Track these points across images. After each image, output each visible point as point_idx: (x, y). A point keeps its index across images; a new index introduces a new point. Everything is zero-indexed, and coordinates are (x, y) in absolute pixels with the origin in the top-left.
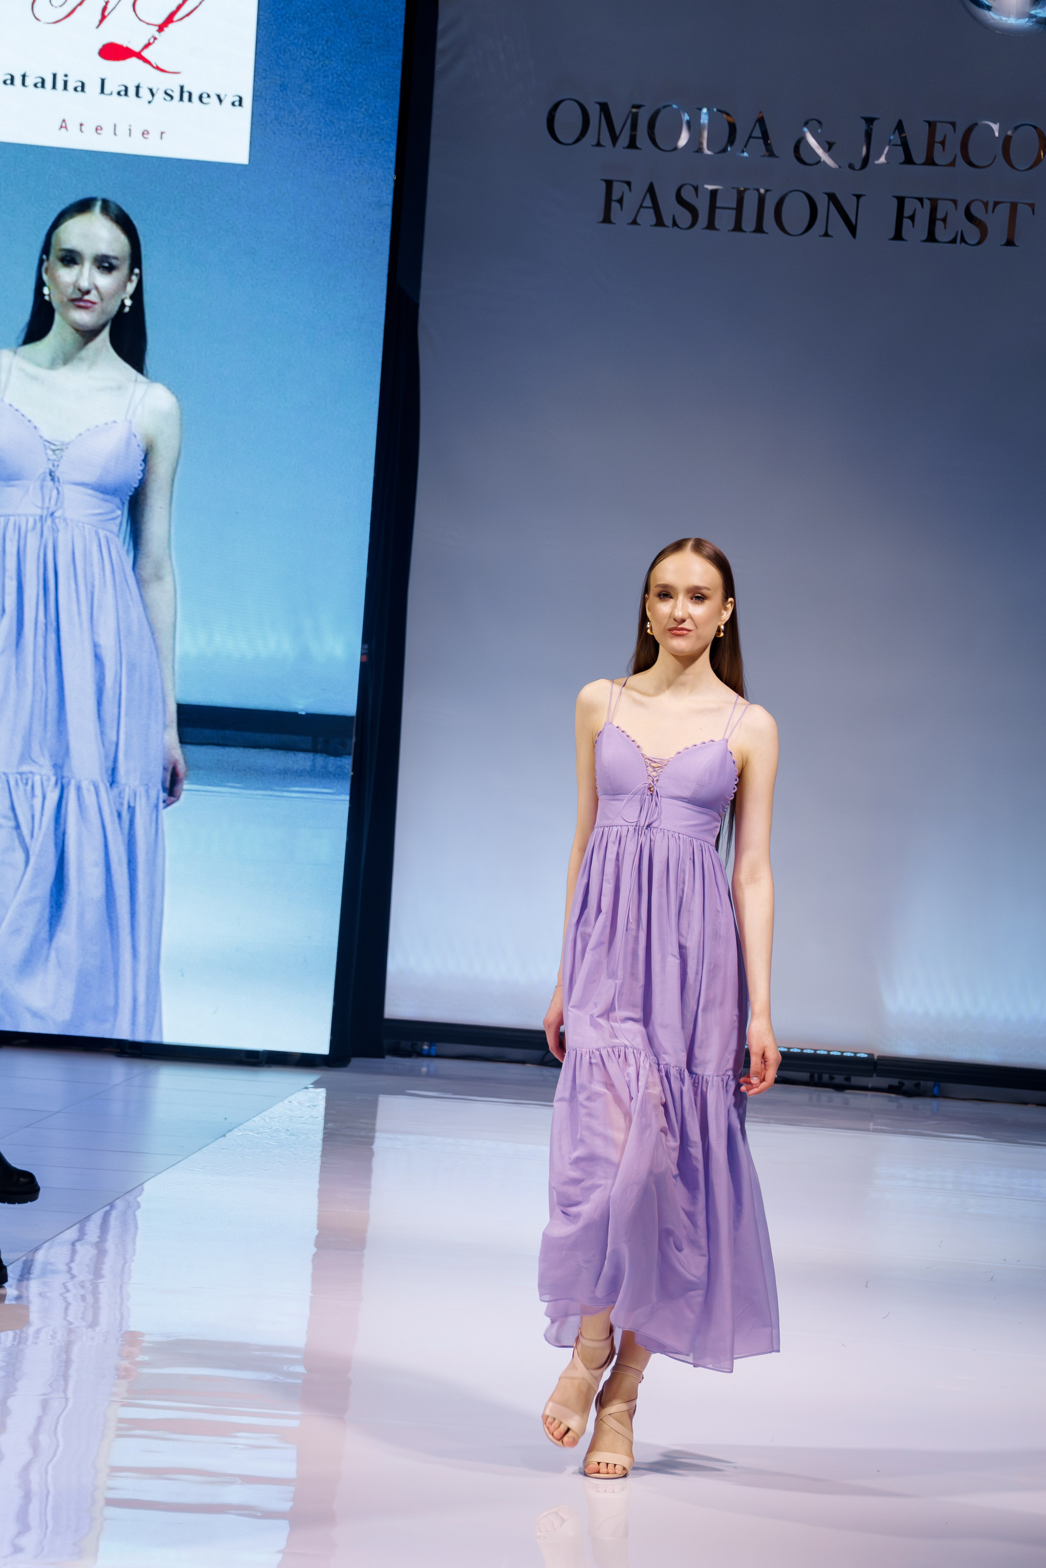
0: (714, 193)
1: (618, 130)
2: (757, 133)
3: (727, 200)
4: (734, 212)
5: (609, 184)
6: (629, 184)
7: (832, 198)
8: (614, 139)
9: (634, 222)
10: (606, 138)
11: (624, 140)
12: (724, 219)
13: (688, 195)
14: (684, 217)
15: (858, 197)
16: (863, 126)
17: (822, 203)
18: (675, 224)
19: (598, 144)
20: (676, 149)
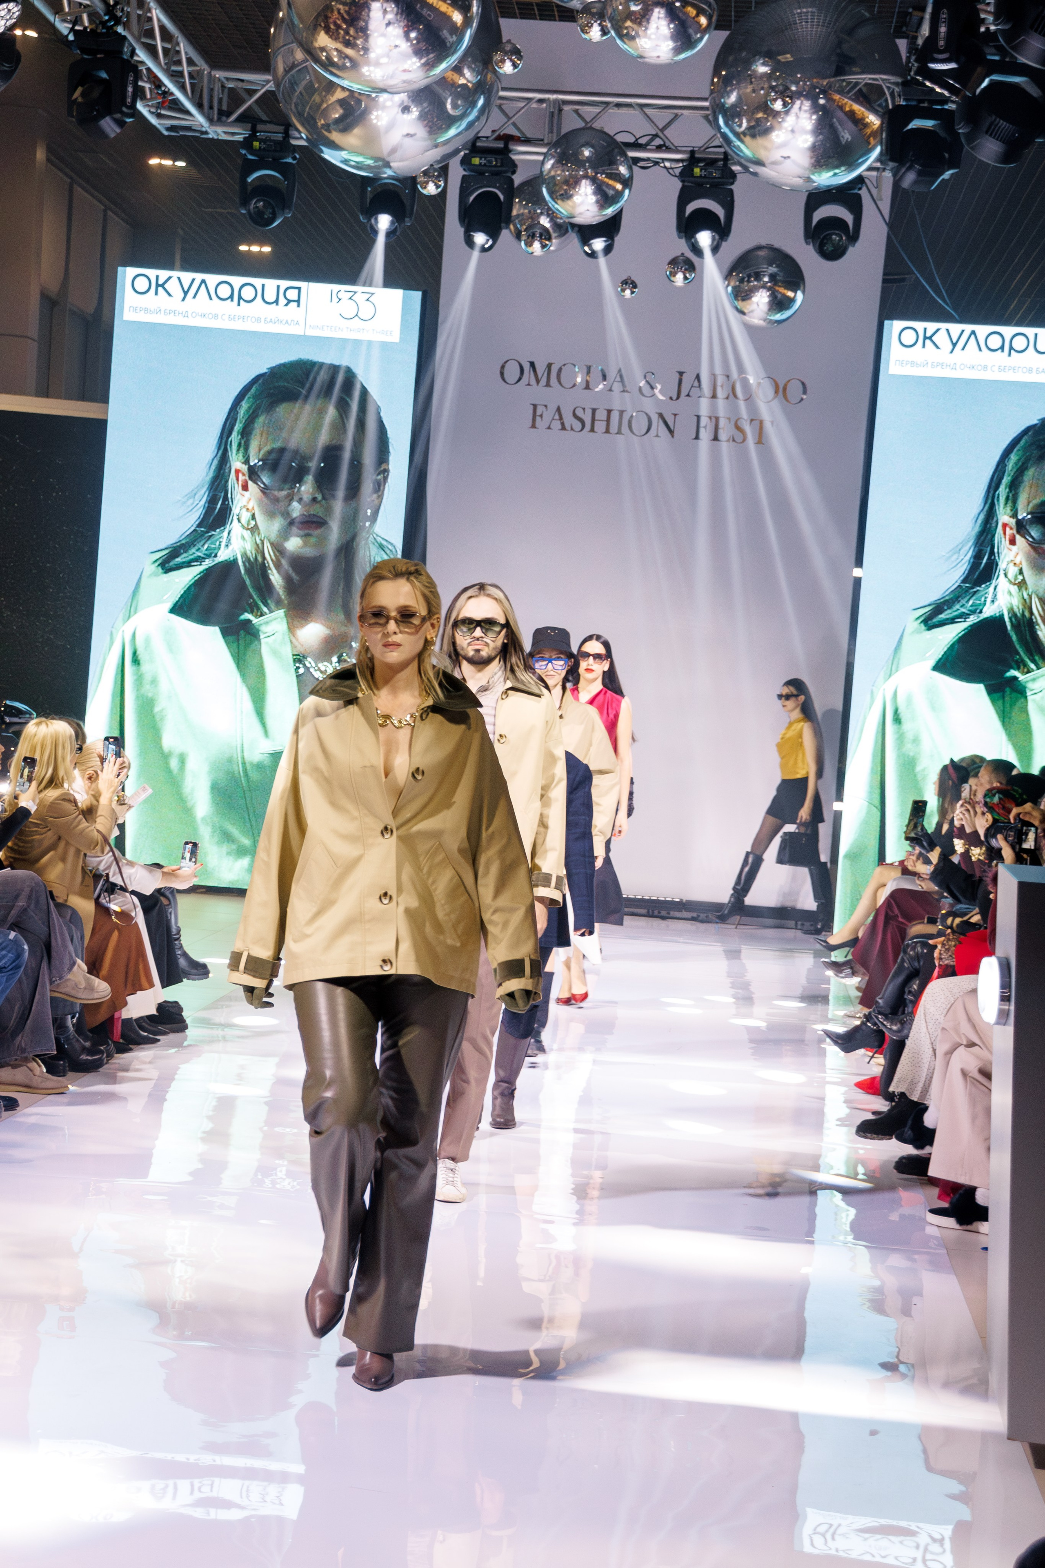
0: (594, 411)
1: (540, 376)
2: (618, 379)
3: (601, 415)
4: (604, 423)
5: (535, 406)
6: (546, 406)
7: (661, 416)
8: (538, 381)
9: (549, 428)
10: (533, 381)
11: (543, 382)
12: (600, 426)
13: (579, 413)
14: (577, 425)
15: (675, 415)
16: (677, 376)
17: (655, 418)
18: (572, 429)
19: (529, 385)
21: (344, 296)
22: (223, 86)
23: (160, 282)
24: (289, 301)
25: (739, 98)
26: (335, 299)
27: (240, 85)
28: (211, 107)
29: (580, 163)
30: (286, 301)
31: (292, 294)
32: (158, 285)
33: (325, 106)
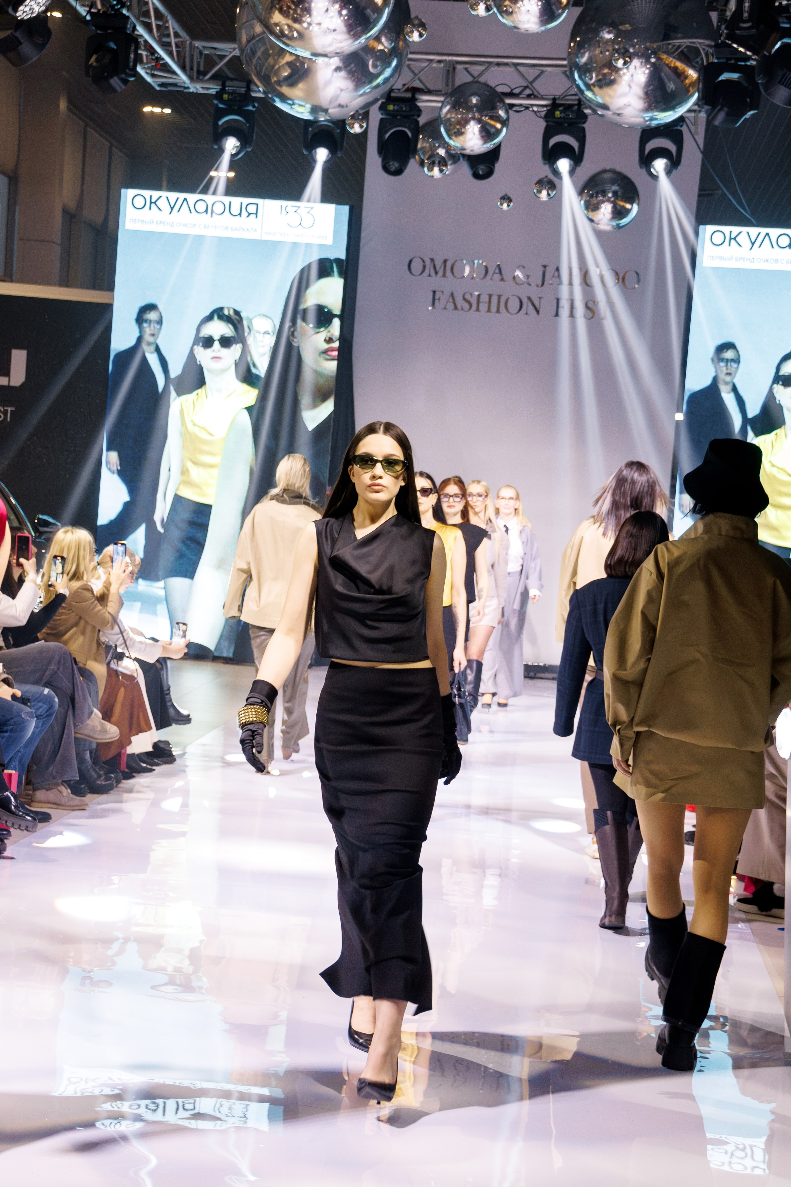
0: (479, 296)
1: (438, 270)
2: (497, 271)
3: (484, 298)
4: (487, 305)
5: (434, 292)
6: (442, 292)
7: (529, 299)
8: (436, 273)
9: (445, 308)
10: (433, 273)
11: (441, 273)
12: (484, 307)
13: (468, 297)
14: (466, 306)
15: (541, 298)
16: (542, 269)
17: (525, 300)
18: (462, 309)
19: (430, 276)
20: (463, 277)
21: (291, 210)
22: (201, 53)
23: (153, 200)
24: (250, 214)
25: (590, 59)
26: (284, 212)
27: (213, 51)
28: (192, 69)
29: (470, 108)
30: (247, 214)
31: (252, 209)
32: (151, 203)
33: (277, 67)
